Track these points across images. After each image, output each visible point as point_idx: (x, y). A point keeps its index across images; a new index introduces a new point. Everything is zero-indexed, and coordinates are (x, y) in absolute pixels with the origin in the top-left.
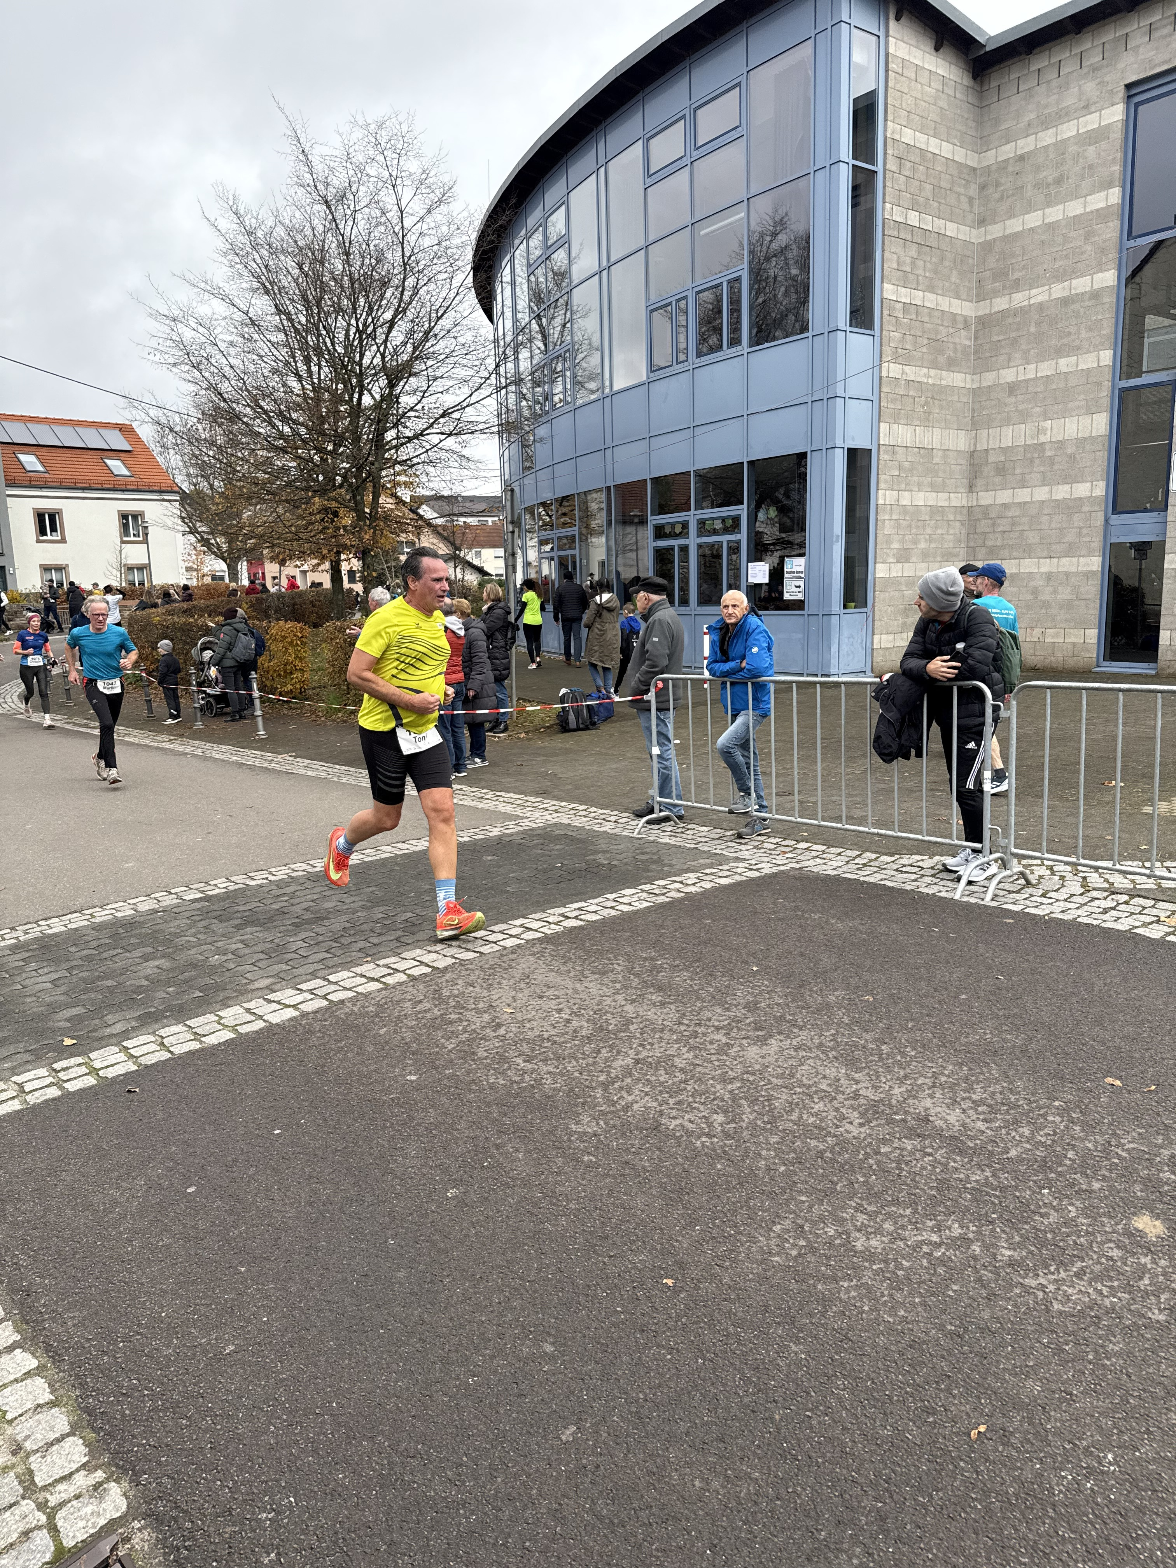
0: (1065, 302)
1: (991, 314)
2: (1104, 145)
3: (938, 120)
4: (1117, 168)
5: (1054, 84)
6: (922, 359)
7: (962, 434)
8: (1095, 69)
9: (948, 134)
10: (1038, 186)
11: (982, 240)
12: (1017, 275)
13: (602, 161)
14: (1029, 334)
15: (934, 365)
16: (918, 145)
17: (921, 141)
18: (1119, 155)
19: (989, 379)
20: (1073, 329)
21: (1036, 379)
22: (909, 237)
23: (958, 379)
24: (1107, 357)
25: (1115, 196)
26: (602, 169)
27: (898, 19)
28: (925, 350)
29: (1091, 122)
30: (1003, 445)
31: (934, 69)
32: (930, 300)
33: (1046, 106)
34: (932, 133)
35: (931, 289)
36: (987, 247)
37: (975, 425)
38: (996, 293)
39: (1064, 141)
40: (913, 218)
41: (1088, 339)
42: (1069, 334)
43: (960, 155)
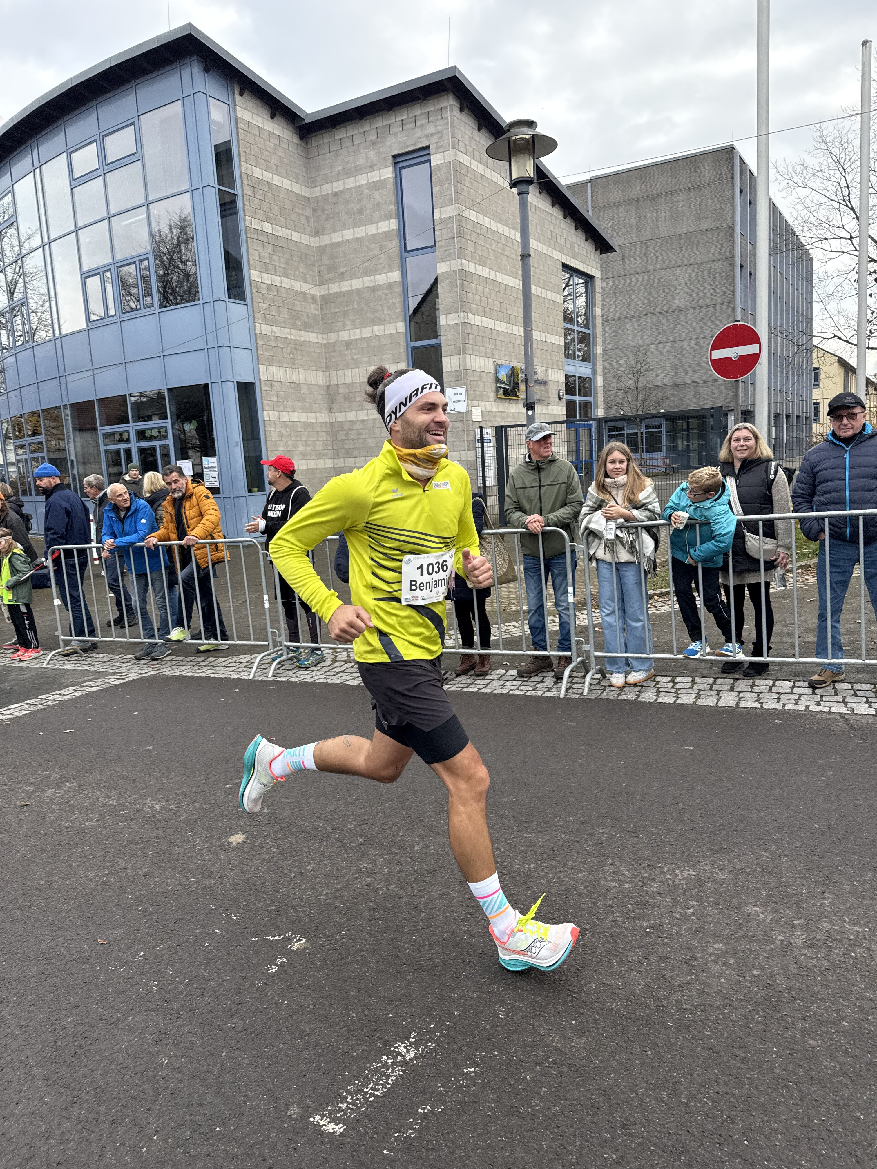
0: (373, 289)
1: (329, 295)
2: (384, 191)
3: (278, 163)
4: (393, 207)
5: (351, 149)
6: (285, 322)
7: (320, 374)
8: (374, 143)
9: (287, 174)
10: (349, 213)
11: (318, 245)
12: (343, 270)
13: (36, 164)
14: (353, 309)
15: (294, 326)
16: (265, 179)
17: (268, 176)
18: (393, 199)
19: (333, 337)
20: (380, 308)
21: (361, 339)
22: (265, 240)
23: (312, 337)
24: (401, 327)
25: (393, 224)
26: (37, 171)
27: (241, 94)
28: (286, 316)
29: (374, 176)
30: (347, 382)
31: (271, 130)
32: (286, 283)
33: (348, 163)
34: (275, 172)
35: (286, 275)
36: (322, 249)
37: (328, 368)
38: (330, 281)
39: (360, 186)
40: (267, 227)
41: (389, 315)
42: (377, 311)
43: (297, 188)
